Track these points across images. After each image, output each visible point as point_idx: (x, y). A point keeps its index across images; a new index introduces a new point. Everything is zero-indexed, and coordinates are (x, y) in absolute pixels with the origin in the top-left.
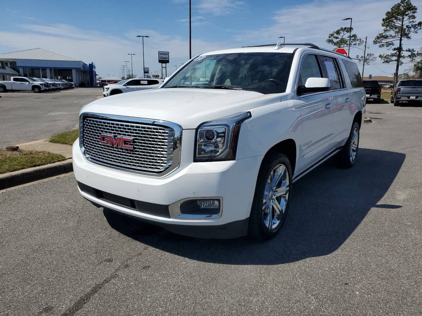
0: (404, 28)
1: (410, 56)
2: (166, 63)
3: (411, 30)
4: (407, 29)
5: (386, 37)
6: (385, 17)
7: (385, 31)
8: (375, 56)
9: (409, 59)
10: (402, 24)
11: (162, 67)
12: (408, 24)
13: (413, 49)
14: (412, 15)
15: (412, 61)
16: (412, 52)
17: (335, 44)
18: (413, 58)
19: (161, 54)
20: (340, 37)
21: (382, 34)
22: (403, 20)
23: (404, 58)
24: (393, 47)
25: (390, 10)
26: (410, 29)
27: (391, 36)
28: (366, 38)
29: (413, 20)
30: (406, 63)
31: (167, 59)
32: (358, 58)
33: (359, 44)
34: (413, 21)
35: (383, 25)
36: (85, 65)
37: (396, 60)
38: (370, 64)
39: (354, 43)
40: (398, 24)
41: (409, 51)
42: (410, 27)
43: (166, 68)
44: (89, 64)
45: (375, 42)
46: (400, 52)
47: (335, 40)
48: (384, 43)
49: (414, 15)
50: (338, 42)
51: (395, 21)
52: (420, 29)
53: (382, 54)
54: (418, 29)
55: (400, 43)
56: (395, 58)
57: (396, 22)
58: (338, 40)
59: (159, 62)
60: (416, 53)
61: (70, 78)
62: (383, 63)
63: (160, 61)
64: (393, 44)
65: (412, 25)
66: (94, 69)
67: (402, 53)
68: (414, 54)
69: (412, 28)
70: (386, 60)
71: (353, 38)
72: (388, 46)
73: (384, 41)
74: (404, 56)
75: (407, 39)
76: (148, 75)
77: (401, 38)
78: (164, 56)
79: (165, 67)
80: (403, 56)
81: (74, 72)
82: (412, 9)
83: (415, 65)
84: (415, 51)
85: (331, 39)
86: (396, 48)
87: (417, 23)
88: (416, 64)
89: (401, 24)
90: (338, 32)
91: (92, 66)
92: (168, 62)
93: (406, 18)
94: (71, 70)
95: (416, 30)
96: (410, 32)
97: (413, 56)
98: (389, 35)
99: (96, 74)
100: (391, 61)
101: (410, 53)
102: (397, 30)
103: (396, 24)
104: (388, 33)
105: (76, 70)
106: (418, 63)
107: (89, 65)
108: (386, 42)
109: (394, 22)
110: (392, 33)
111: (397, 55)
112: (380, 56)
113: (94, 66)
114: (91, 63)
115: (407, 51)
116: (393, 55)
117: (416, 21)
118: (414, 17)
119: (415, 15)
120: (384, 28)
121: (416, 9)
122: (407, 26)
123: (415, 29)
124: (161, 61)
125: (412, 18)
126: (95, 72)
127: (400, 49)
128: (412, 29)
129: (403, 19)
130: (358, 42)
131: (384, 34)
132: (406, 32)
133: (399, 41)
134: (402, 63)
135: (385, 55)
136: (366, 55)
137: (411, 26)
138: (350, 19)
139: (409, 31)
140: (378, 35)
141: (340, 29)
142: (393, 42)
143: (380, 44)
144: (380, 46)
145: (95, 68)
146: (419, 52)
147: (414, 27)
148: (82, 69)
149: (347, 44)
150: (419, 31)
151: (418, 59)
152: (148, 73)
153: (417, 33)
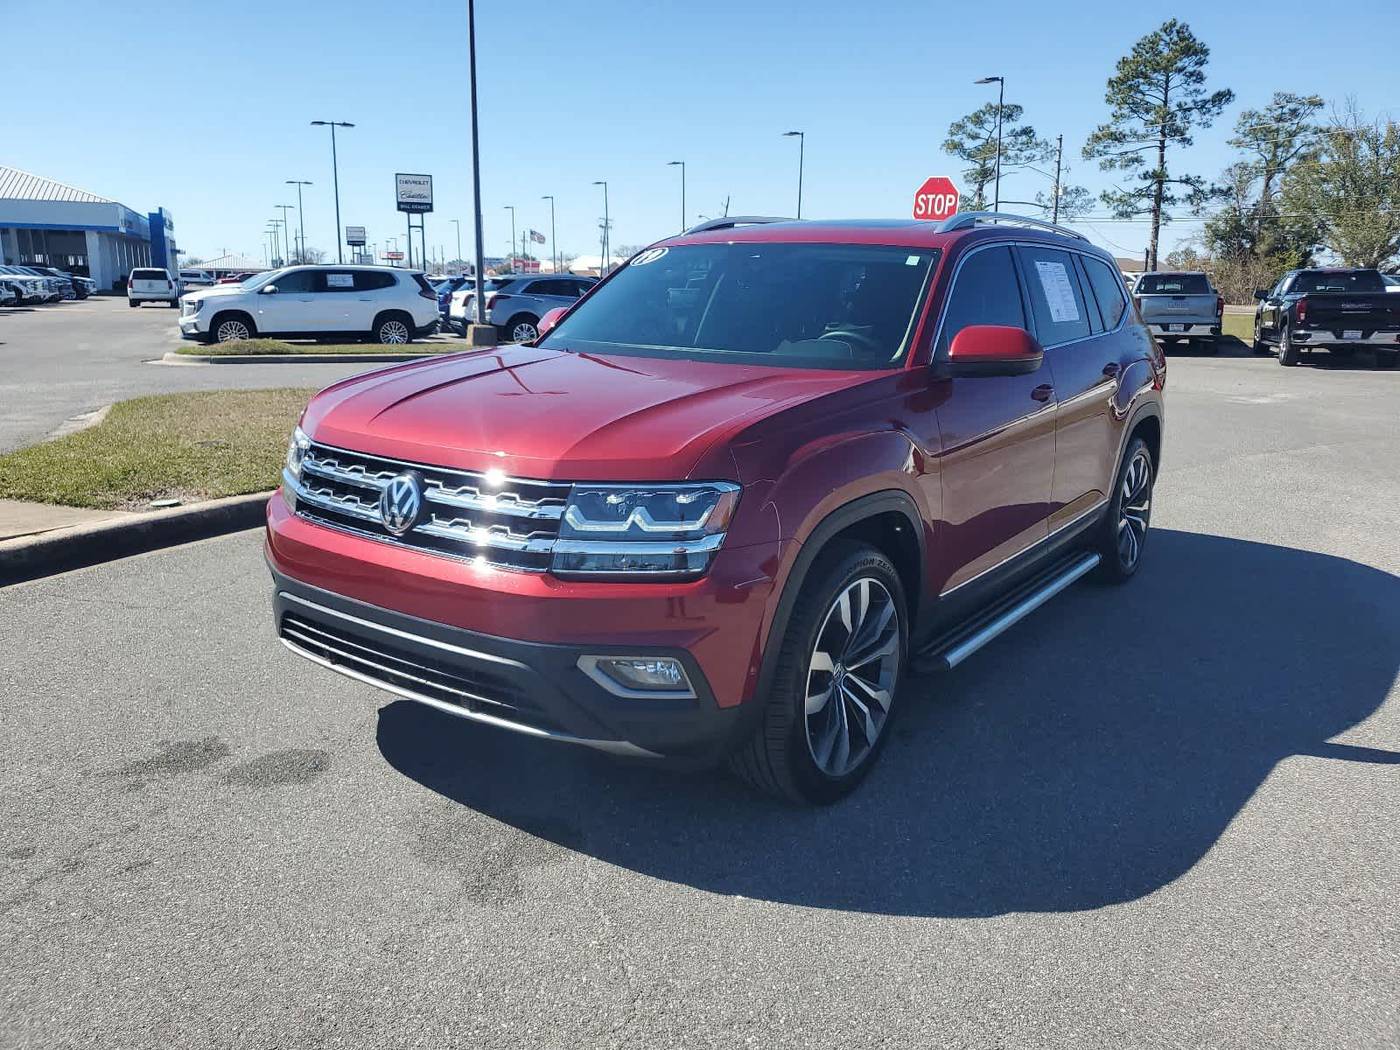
0: (1171, 110)
1: (1189, 197)
2: (421, 212)
3: (1191, 119)
4: (1179, 114)
5: (1119, 138)
6: (1115, 74)
7: (1118, 117)
8: (1090, 196)
9: (1189, 208)
10: (1166, 98)
11: (410, 227)
12: (1183, 100)
13: (1199, 177)
14: (1195, 71)
15: (1195, 213)
16: (1197, 185)
17: (970, 157)
18: (1198, 204)
19: (406, 182)
20: (984, 134)
21: (1108, 127)
22: (1167, 86)
23: (1175, 204)
24: (1141, 170)
25: (1130, 55)
26: (1188, 113)
27: (1134, 134)
28: (1060, 140)
29: (1198, 86)
30: (1181, 219)
31: (424, 197)
32: (1040, 201)
33: (1042, 157)
34: (1197, 91)
35: (1109, 101)
36: (132, 218)
37: (1150, 211)
38: (1077, 220)
39: (1027, 153)
40: (1154, 97)
41: (1187, 181)
42: (1190, 109)
43: (422, 227)
44: (150, 214)
45: (1088, 154)
46: (1161, 183)
47: (969, 144)
48: (1114, 157)
49: (1200, 72)
50: (979, 150)
51: (1144, 88)
52: (1218, 114)
53: (1109, 191)
54: (1212, 115)
55: (1162, 157)
56: (1146, 203)
57: (1147, 93)
58: (979, 142)
59: (399, 209)
60: (1206, 188)
61: (81, 263)
62: (1113, 217)
63: (402, 206)
64: (1138, 160)
65: (1195, 102)
66: (166, 232)
67: (1168, 189)
68: (1202, 192)
69: (1193, 111)
70: (1120, 208)
71: (1024, 138)
72: (1126, 166)
73: (1115, 149)
74: (1172, 197)
75: (1180, 145)
76: (363, 253)
77: (1162, 142)
78: (416, 190)
79: (420, 225)
80: (1169, 196)
81: (92, 241)
82: (1195, 53)
83: (1208, 226)
84: (1205, 182)
85: (956, 139)
86: (1151, 171)
87: (1208, 96)
88: (1210, 222)
89: (1163, 97)
90: (978, 120)
91: (158, 221)
92: (431, 210)
93: (1176, 79)
94: (82, 234)
95: (1207, 116)
96: (1189, 123)
97: (1197, 196)
98: (1127, 132)
99: (178, 248)
100: (1136, 213)
101: (1189, 190)
102: (1150, 117)
103: (1147, 98)
104: (1125, 127)
105: (99, 233)
106: (1217, 219)
107: (147, 216)
108: (1121, 154)
109: (1140, 92)
110: (1136, 124)
111: (1153, 193)
112: (1105, 197)
113: (168, 223)
114: (157, 212)
115: (1181, 181)
116: (1140, 194)
117: (1206, 91)
118: (1200, 78)
119: (1204, 69)
120: (1113, 108)
121: (1205, 52)
122: (1179, 105)
123: (1204, 114)
124: (407, 207)
125: (1194, 81)
126: (173, 242)
127: (1160, 177)
128: (1195, 115)
129: (1167, 82)
130: (1038, 152)
131: (1113, 129)
132: (1178, 122)
133: (1157, 152)
134: (1169, 219)
135: (1119, 194)
136: (1060, 192)
137: (1191, 105)
138: (997, 79)
139: (1185, 118)
140: (1097, 131)
141: (983, 109)
142: (1141, 153)
143: (1101, 159)
144: (1103, 167)
145: (171, 227)
146: (1216, 187)
147: (1202, 107)
148: (123, 230)
149: (1008, 158)
150: (1216, 121)
151: (1216, 207)
152: (362, 247)
153: (1209, 126)
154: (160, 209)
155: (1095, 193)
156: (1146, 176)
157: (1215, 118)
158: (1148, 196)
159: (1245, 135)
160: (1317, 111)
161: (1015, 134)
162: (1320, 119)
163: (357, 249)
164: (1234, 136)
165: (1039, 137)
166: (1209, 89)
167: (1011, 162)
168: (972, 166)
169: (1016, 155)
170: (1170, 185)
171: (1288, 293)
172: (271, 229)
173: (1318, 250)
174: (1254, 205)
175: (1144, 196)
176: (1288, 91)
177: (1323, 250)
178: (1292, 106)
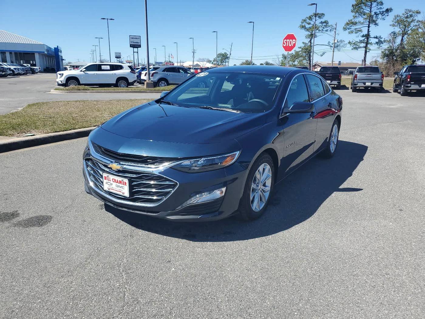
0: (372, 14)
1: (377, 43)
2: (137, 47)
3: (378, 17)
4: (375, 16)
5: (355, 24)
6: (354, 3)
7: (355, 17)
8: (345, 43)
9: (376, 46)
10: (371, 10)
11: (134, 52)
12: (376, 11)
13: (380, 36)
14: (380, 1)
15: (379, 48)
16: (380, 39)
17: (308, 30)
18: (380, 45)
19: (133, 38)
20: (312, 23)
22: (371, 7)
23: (372, 45)
24: (362, 34)
26: (378, 15)
27: (360, 22)
28: (336, 25)
29: (381, 6)
30: (374, 50)
31: (138, 43)
32: (329, 44)
33: (330, 30)
34: (381, 8)
35: (352, 11)
36: (49, 49)
37: (364, 47)
38: (341, 50)
39: (325, 29)
40: (367, 10)
41: (376, 38)
42: (378, 14)
43: (138, 52)
45: (345, 29)
46: (368, 39)
47: (307, 26)
48: (353, 30)
49: (382, 2)
50: (310, 28)
51: (364, 7)
52: (387, 16)
53: (351, 41)
55: (368, 30)
56: (363, 45)
57: (364, 9)
58: (310, 26)
59: (131, 47)
60: (382, 40)
61: (34, 63)
62: (352, 49)
63: (131, 46)
64: (361, 31)
65: (380, 12)
66: (60, 54)
67: (370, 40)
70: (354, 46)
71: (325, 24)
72: (357, 33)
73: (353, 27)
74: (371, 43)
75: (374, 26)
76: (120, 61)
77: (369, 25)
78: (136, 41)
81: (37, 56)
83: (382, 52)
84: (382, 38)
85: (303, 24)
86: (365, 34)
87: (384, 10)
88: (383, 51)
89: (369, 10)
90: (310, 18)
91: (57, 50)
92: (140, 47)
93: (374, 4)
94: (34, 53)
95: (384, 16)
97: (379, 43)
98: (357, 22)
100: (360, 48)
101: (377, 40)
102: (365, 17)
103: (364, 11)
104: (357, 20)
105: (39, 53)
106: (385, 50)
107: (54, 49)
108: (355, 29)
109: (362, 8)
110: (361, 19)
111: (365, 42)
112: (349, 43)
113: (60, 50)
115: (374, 38)
116: (361, 42)
117: (383, 8)
118: (382, 4)
120: (354, 14)
122: (375, 13)
123: (383, 16)
124: (133, 46)
126: (62, 57)
127: (368, 36)
128: (380, 16)
129: (371, 5)
130: (329, 29)
131: (353, 21)
132: (374, 19)
133: (367, 28)
134: (370, 50)
135: (354, 41)
136: (336, 41)
137: (378, 13)
139: (376, 17)
140: (348, 22)
141: (312, 15)
142: (362, 28)
143: (349, 31)
144: (349, 33)
145: (61, 52)
146: (386, 39)
147: (382, 13)
148: (46, 53)
149: (319, 31)
150: (387, 18)
151: (385, 46)
152: (120, 58)
153: (384, 19)
154: (57, 46)
155: (347, 42)
156: (363, 36)
157: (387, 17)
158: (364, 43)
159: (395, 23)
160: (418, 15)
161: (322, 23)
162: (419, 17)
163: (118, 59)
164: (392, 23)
165: (330, 24)
166: (385, 7)
167: (320, 32)
168: (308, 33)
169: (322, 30)
170: (371, 39)
171: (404, 73)
172: (92, 53)
173: (418, 60)
174: (398, 45)
175: (362, 43)
176: (409, 9)
177: (419, 60)
178: (411, 13)
